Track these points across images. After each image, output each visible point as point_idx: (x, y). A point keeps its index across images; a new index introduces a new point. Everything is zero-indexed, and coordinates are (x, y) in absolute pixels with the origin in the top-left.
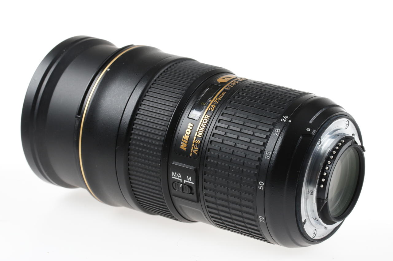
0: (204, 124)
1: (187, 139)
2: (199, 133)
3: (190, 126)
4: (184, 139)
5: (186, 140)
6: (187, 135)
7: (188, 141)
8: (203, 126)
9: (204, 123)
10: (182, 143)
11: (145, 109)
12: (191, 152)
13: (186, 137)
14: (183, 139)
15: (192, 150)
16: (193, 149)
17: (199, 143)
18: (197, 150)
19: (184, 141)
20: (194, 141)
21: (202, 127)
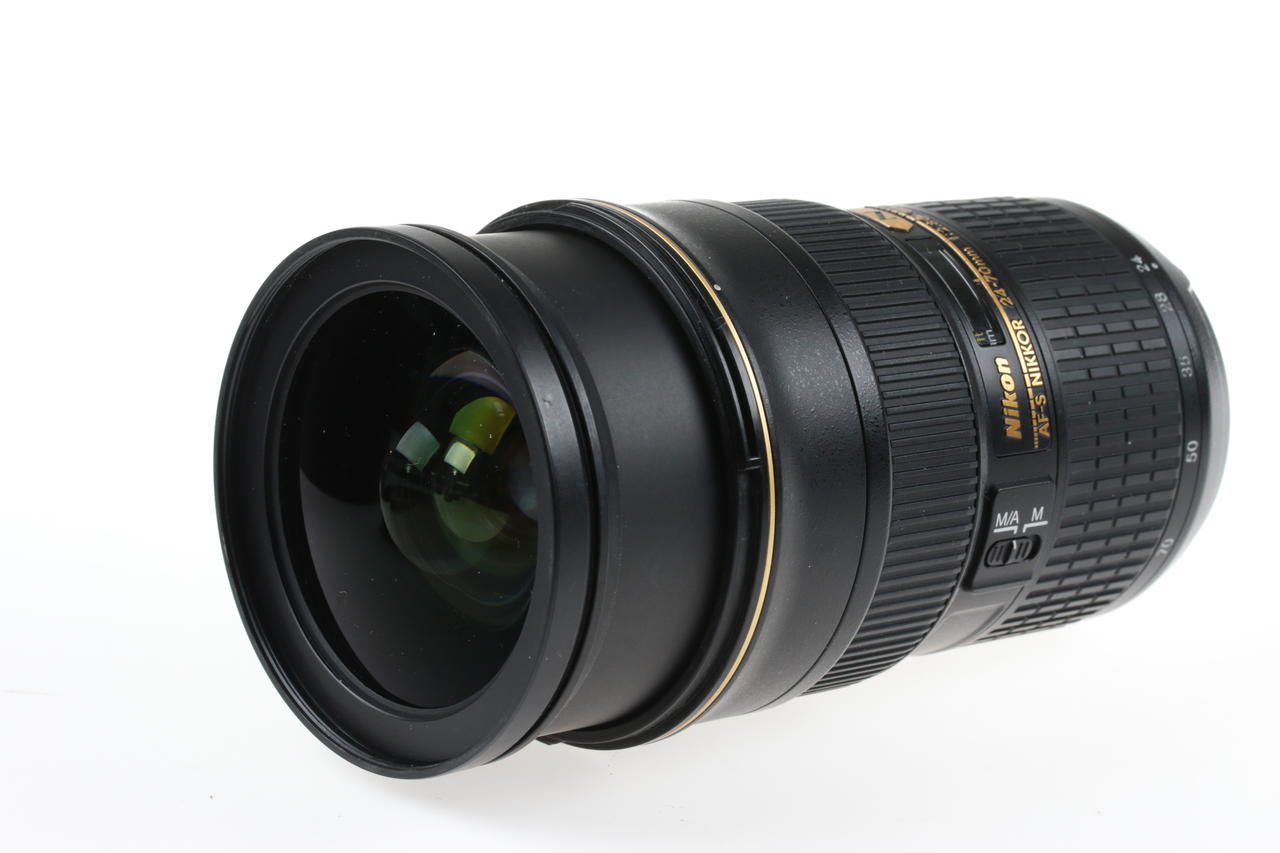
0: (1027, 346)
1: (1015, 404)
2: (1032, 375)
3: (1003, 365)
4: (1008, 408)
5: (1014, 409)
6: (1009, 392)
7: (1019, 409)
8: (1029, 351)
9: (1026, 343)
10: (1007, 420)
11: (892, 363)
12: (1036, 435)
13: (1010, 401)
14: (1005, 410)
15: (1035, 429)
16: (1039, 424)
17: (1044, 402)
18: (1047, 425)
19: (1012, 412)
20: (1032, 402)
21: (1030, 356)
